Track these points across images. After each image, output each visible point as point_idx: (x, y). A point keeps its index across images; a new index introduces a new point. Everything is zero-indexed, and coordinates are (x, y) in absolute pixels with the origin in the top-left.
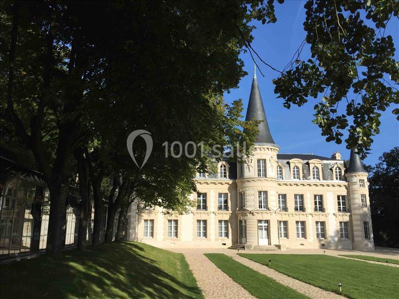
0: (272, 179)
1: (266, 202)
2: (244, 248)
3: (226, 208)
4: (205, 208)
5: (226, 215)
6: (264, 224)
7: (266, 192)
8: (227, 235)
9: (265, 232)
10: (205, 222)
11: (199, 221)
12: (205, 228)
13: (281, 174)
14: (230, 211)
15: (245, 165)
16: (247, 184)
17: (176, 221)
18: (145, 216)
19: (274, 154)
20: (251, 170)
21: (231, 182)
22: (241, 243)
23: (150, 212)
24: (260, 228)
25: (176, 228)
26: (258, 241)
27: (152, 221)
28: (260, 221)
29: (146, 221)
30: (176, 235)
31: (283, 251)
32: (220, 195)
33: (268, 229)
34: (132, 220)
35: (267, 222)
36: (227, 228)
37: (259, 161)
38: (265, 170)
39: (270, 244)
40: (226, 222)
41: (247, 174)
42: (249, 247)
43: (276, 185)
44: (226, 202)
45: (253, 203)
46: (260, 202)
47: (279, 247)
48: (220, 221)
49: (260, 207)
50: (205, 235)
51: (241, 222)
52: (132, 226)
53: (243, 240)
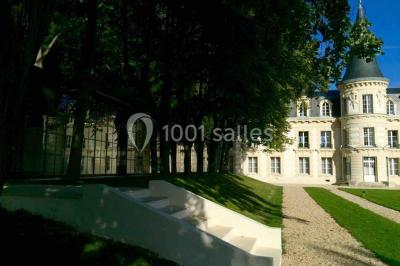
0: (380, 115)
1: (373, 138)
2: (347, 184)
3: (330, 146)
4: (307, 145)
5: (329, 153)
6: (370, 161)
7: (372, 129)
8: (331, 172)
9: (371, 170)
10: (307, 159)
11: (301, 159)
12: (308, 165)
13: (392, 109)
14: (334, 149)
15: (349, 102)
16: (352, 121)
17: (279, 159)
18: (249, 154)
19: (383, 89)
20: (355, 107)
21: (334, 120)
22: (346, 180)
23: (254, 151)
24: (366, 165)
25: (279, 165)
26: (363, 177)
27: (256, 158)
28: (366, 158)
29: (250, 158)
30: (279, 171)
31: (391, 187)
32: (323, 133)
33: (375, 166)
34: (237, 157)
35: (374, 158)
36: (330, 166)
37: (364, 97)
38: (372, 106)
39: (376, 180)
40: (330, 159)
41: (351, 110)
42: (353, 183)
43: (384, 121)
44: (329, 139)
45: (358, 141)
46: (366, 139)
47: (387, 183)
48: (323, 159)
49: (366, 143)
50: (308, 171)
51: (345, 159)
52: (237, 162)
53: (348, 176)
